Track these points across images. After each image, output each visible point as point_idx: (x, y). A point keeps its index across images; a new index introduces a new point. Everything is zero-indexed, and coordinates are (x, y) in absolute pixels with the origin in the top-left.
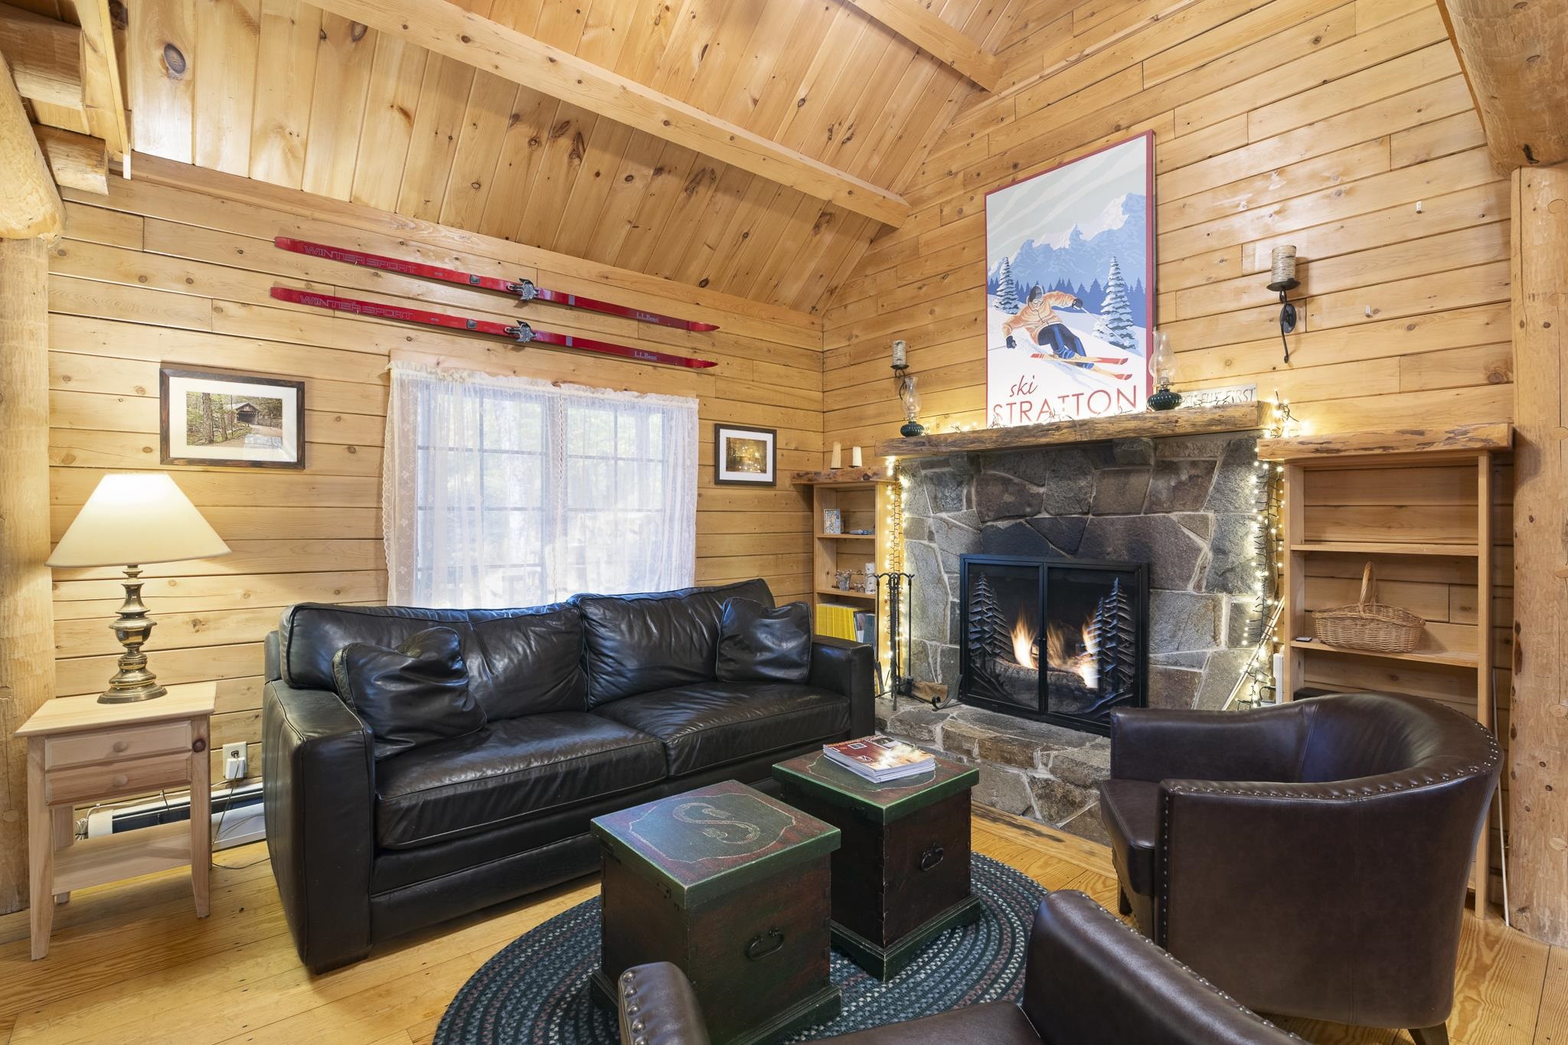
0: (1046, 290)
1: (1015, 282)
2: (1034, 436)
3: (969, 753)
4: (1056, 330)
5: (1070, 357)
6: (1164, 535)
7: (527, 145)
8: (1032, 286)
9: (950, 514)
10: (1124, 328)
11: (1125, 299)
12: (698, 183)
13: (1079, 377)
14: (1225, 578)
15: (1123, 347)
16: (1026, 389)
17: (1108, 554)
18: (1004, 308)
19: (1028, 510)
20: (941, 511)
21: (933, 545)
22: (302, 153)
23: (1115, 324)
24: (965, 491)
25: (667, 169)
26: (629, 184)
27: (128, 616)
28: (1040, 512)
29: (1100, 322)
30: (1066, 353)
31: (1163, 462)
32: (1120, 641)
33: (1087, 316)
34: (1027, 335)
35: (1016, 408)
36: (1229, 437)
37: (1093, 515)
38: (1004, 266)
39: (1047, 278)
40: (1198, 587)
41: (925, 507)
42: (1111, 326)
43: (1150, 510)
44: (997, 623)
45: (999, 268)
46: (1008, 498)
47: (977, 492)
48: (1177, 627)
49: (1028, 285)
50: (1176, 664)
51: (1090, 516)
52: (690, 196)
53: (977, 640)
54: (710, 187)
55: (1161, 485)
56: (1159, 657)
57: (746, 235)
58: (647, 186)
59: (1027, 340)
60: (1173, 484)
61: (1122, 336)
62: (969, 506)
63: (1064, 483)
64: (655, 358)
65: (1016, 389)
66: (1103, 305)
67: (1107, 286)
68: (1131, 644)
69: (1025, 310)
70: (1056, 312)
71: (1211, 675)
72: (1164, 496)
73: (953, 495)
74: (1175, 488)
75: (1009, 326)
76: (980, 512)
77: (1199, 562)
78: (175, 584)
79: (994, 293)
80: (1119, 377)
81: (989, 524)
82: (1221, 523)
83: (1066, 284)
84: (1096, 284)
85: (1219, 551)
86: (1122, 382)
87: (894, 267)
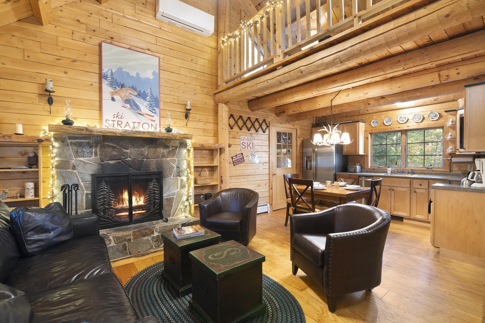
0: (128, 86)
1: (115, 79)
2: (135, 134)
4: (131, 101)
6: (166, 164)
8: (122, 83)
9: (85, 159)
10: (153, 107)
11: (153, 99)
13: (139, 117)
14: (179, 174)
15: (152, 112)
16: (120, 117)
17: (151, 170)
18: (110, 86)
19: (123, 157)
20: (80, 157)
21: (76, 171)
23: (150, 105)
24: (94, 150)
28: (127, 158)
29: (146, 103)
30: (135, 109)
31: (166, 145)
32: (155, 193)
33: (142, 100)
34: (120, 99)
35: (115, 123)
36: (180, 141)
37: (146, 159)
38: (110, 72)
39: (128, 83)
40: (174, 176)
41: (70, 155)
42: (149, 105)
43: (162, 157)
44: (111, 197)
45: (108, 71)
46: (114, 153)
47: (100, 150)
48: (169, 187)
49: (120, 82)
50: (169, 196)
51: (145, 159)
53: (101, 205)
55: (165, 151)
56: (165, 195)
59: (120, 101)
60: (168, 151)
61: (153, 109)
62: (96, 155)
63: (136, 149)
65: (115, 116)
66: (147, 98)
67: (148, 94)
68: (158, 193)
69: (119, 90)
70: (131, 95)
71: (177, 197)
72: (166, 154)
73: (88, 151)
74: (168, 152)
75: (112, 93)
76: (101, 158)
77: (174, 170)
79: (106, 79)
80: (152, 120)
81: (105, 162)
82: (178, 161)
83: (135, 88)
84: (144, 92)
85: (178, 167)
86: (153, 122)
87: (39, 42)
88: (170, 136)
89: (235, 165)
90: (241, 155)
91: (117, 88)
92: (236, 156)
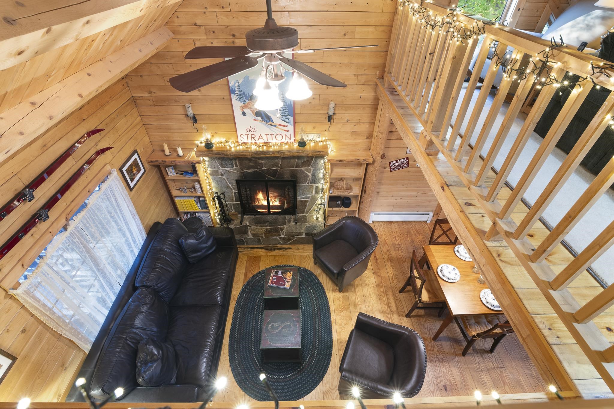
1: (243, 91)
3: (262, 237)
4: (262, 112)
5: (268, 122)
6: (300, 173)
8: (251, 94)
9: (229, 169)
10: (286, 116)
11: (286, 107)
13: (272, 129)
14: (314, 181)
15: (286, 122)
16: (252, 130)
17: (285, 178)
18: (239, 101)
19: (259, 167)
20: (225, 168)
21: (224, 177)
23: (283, 114)
24: (234, 163)
28: (263, 168)
29: (278, 113)
30: (266, 121)
31: (300, 156)
34: (251, 112)
35: (249, 136)
38: (237, 84)
40: (308, 183)
41: (218, 166)
43: (296, 167)
45: (235, 84)
46: (251, 164)
47: (239, 162)
48: (303, 192)
51: (279, 169)
56: (299, 198)
59: (251, 114)
61: (286, 119)
62: (236, 166)
63: (270, 160)
65: (248, 130)
68: (292, 196)
69: (248, 103)
72: (300, 164)
74: (303, 163)
75: (243, 108)
76: (241, 168)
79: (234, 94)
80: (285, 131)
81: (245, 171)
82: (314, 170)
86: (286, 132)
87: (171, 64)
88: (301, 154)
89: (392, 171)
90: (405, 159)
91: (246, 101)
92: (397, 161)
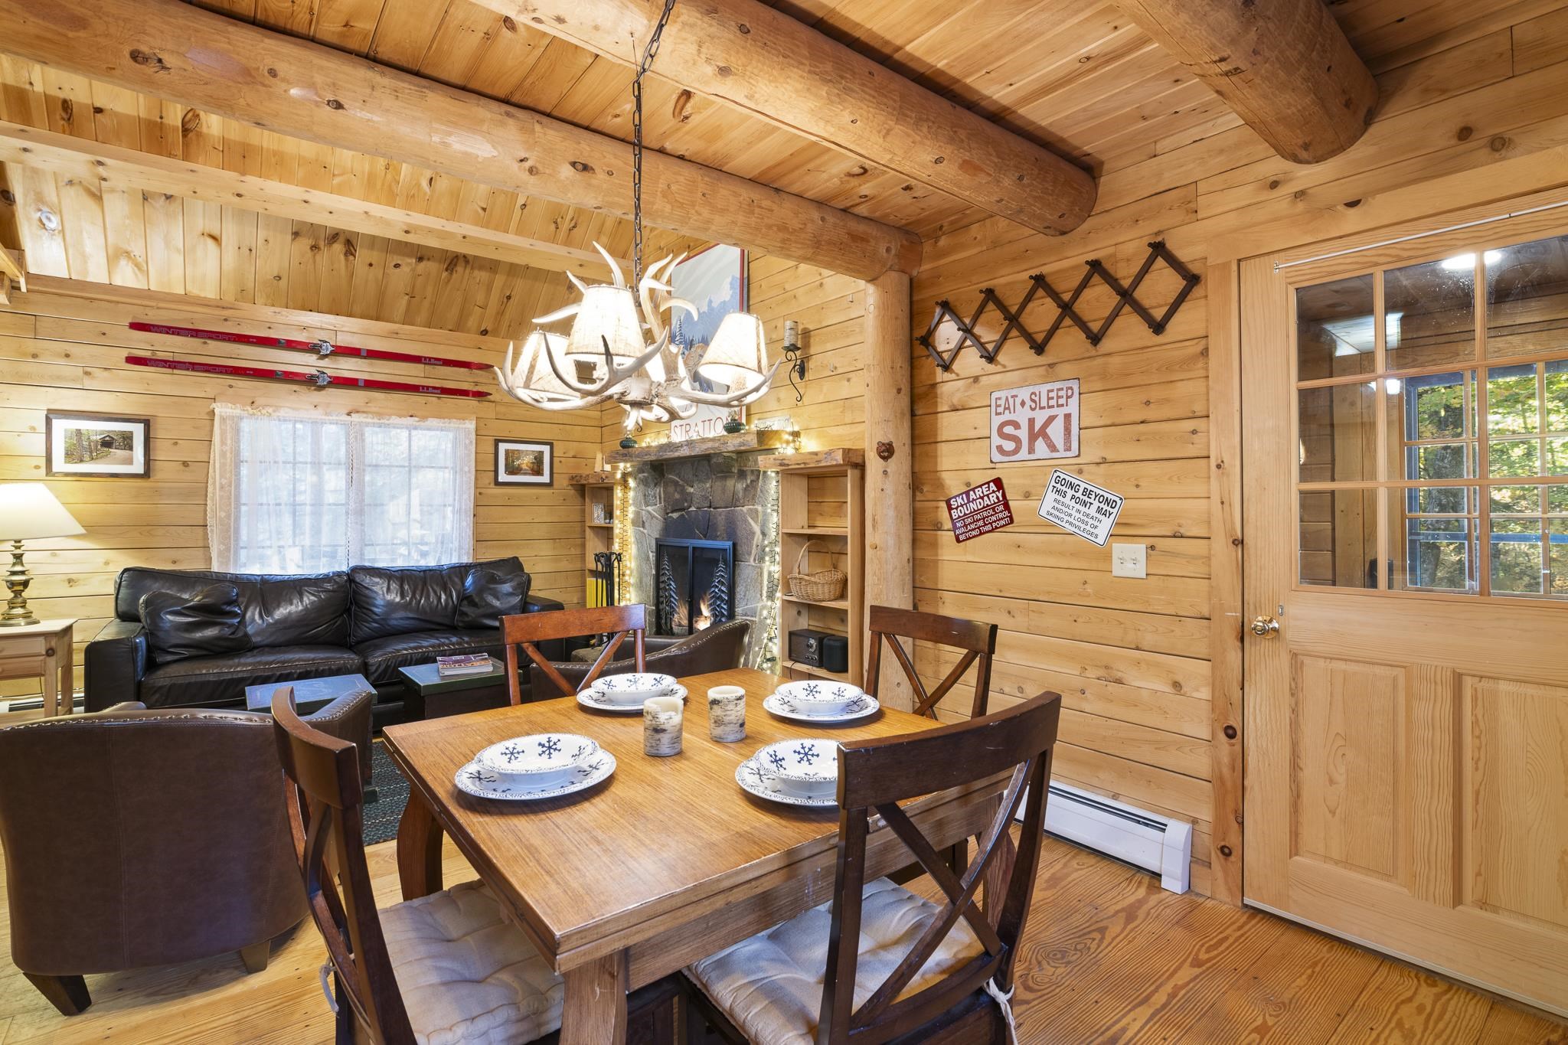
0: (697, 342)
1: (683, 335)
6: (741, 522)
7: (309, 251)
8: (691, 339)
9: (652, 508)
12: (455, 265)
17: (718, 537)
19: (686, 504)
20: (648, 506)
21: (645, 531)
22: (145, 266)
25: (426, 257)
26: (398, 270)
27: (14, 573)
31: (740, 471)
35: (684, 429)
37: (712, 509)
39: (697, 334)
41: (641, 503)
43: (735, 505)
46: (677, 496)
47: (663, 491)
48: (747, 589)
50: (745, 615)
52: (451, 274)
53: (663, 602)
54: (465, 267)
55: (739, 487)
56: (740, 611)
57: (509, 298)
58: (413, 270)
60: (744, 486)
62: (660, 503)
64: (439, 391)
68: (727, 601)
69: (688, 357)
71: (760, 622)
73: (653, 494)
74: (745, 489)
76: (665, 506)
77: (755, 542)
78: (55, 555)
81: (669, 515)
82: (762, 513)
83: (705, 339)
85: (762, 533)
89: (961, 538)
90: (993, 487)
92: (967, 493)
